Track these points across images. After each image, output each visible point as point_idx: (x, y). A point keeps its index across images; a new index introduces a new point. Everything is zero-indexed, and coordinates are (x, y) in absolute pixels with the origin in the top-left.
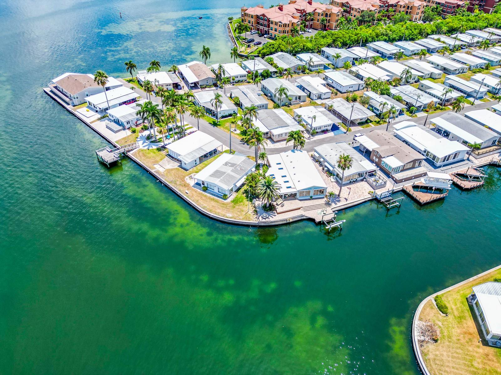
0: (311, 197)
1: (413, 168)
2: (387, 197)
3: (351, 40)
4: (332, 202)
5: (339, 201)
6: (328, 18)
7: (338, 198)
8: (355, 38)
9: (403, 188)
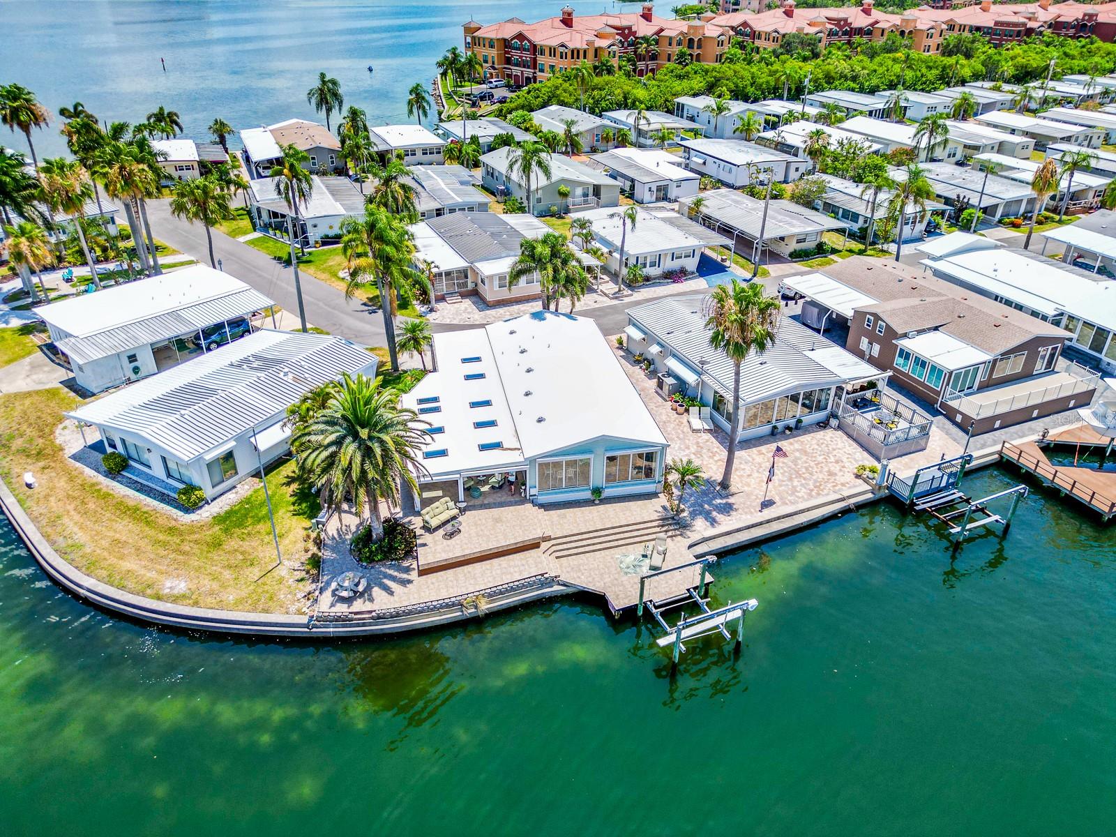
0: (597, 491)
1: (1026, 375)
2: (939, 490)
3: (759, 87)
4: (694, 515)
5: (727, 509)
6: (696, 52)
7: (722, 497)
8: (767, 82)
9: (1000, 453)
